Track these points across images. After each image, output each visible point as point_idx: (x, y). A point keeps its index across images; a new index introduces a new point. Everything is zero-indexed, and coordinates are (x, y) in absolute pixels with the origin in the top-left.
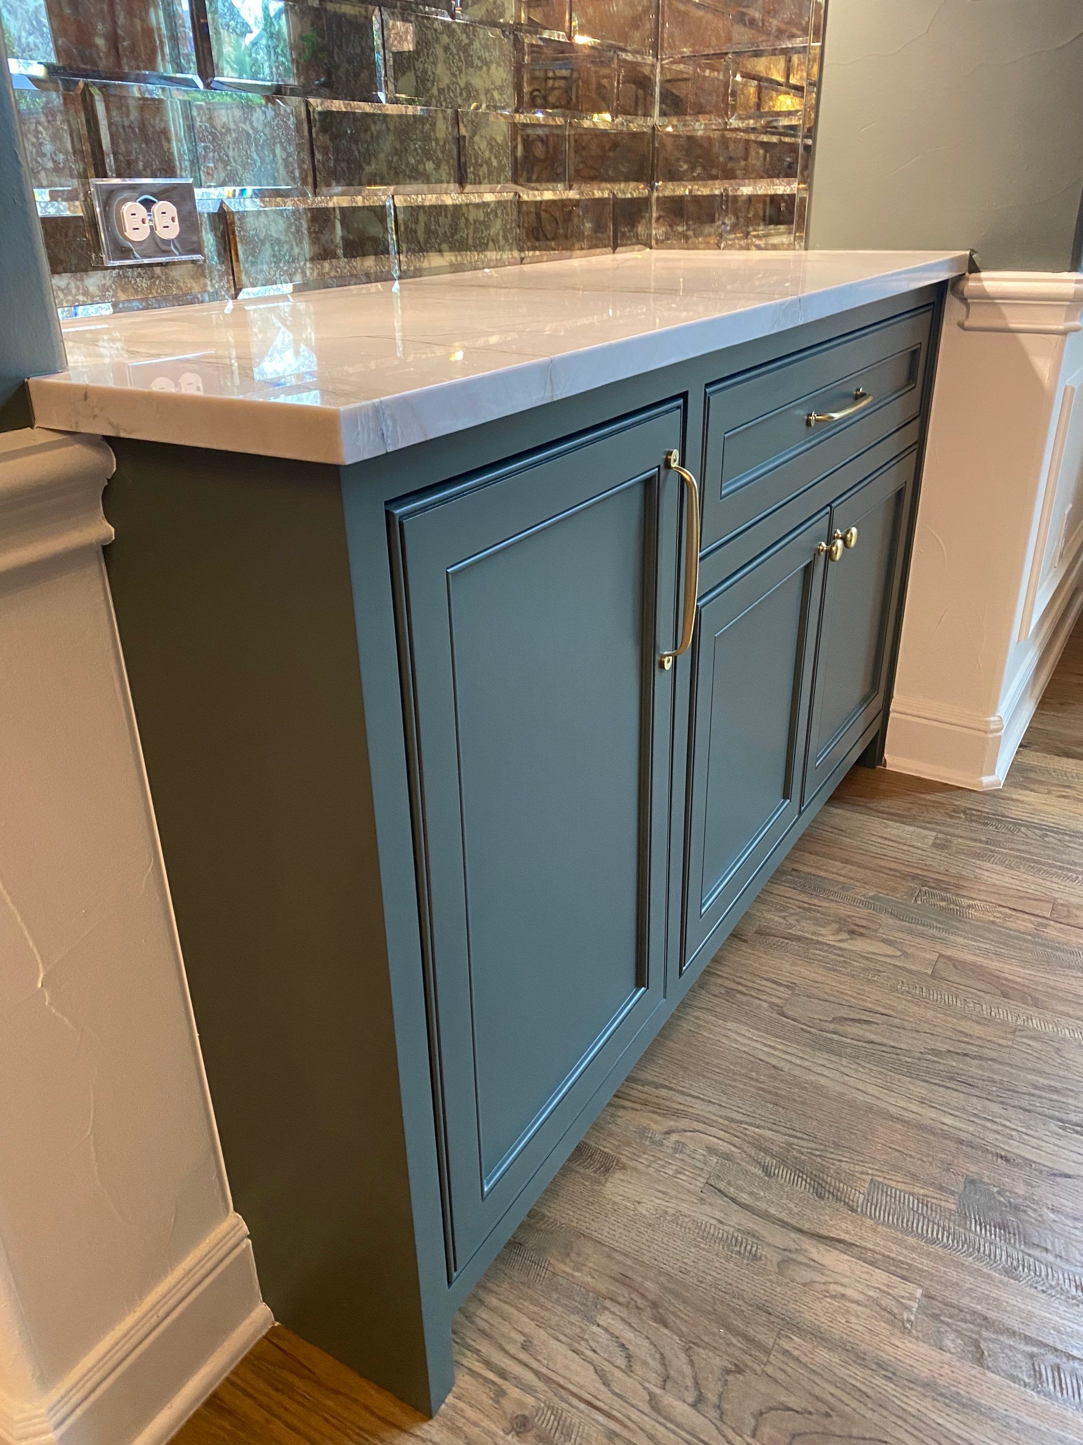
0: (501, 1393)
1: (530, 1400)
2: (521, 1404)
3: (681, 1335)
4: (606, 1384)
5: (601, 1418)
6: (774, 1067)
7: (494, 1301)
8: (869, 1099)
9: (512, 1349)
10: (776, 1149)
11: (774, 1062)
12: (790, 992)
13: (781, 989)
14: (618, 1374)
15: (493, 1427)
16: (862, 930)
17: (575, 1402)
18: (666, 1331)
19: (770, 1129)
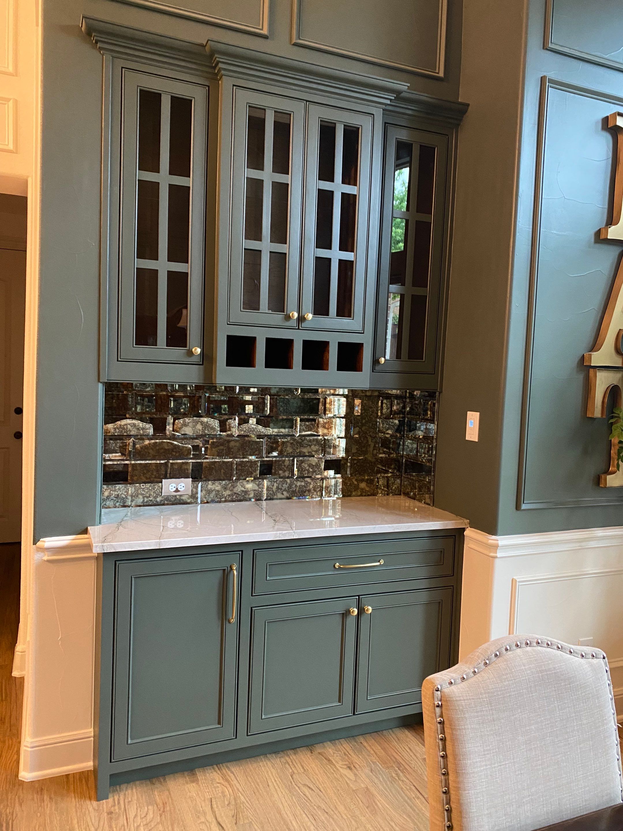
0: (114, 806)
1: (117, 811)
2: (115, 810)
3: (161, 820)
4: (134, 818)
5: (125, 822)
6: (268, 785)
7: (134, 790)
8: (281, 806)
9: (126, 801)
10: (239, 801)
11: (270, 784)
12: (303, 771)
13: (302, 769)
14: (139, 818)
15: (105, 810)
16: (353, 768)
17: (125, 816)
18: (159, 817)
19: (244, 797)
